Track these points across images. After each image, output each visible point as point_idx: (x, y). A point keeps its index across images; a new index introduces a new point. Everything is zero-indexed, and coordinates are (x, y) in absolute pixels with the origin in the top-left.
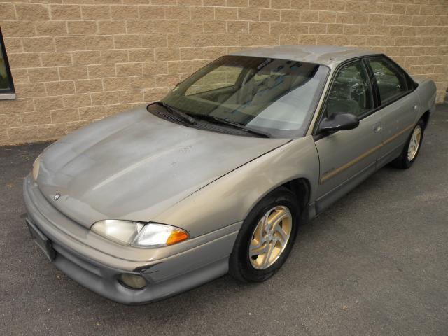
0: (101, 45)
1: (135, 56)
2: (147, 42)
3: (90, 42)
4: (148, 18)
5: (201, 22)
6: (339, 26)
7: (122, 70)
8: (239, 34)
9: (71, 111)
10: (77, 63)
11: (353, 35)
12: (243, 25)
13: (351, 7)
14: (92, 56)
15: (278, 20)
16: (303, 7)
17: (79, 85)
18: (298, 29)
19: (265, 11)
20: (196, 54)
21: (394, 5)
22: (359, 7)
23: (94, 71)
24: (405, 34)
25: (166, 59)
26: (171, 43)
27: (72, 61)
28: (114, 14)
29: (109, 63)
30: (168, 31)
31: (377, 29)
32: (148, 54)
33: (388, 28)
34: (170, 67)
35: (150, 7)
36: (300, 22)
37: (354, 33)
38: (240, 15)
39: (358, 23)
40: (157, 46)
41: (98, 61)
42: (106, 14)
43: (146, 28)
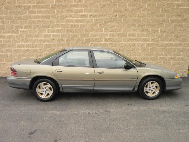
0: (12, 47)
1: (23, 51)
2: (27, 46)
3: (9, 46)
4: (27, 38)
5: (46, 39)
6: (110, 38)
7: (19, 55)
8: (61, 43)
9: (4, 68)
10: (5, 53)
11: (119, 42)
12: (63, 40)
13: (116, 30)
14: (10, 50)
15: (79, 37)
16: (90, 32)
17: (6, 60)
18: (88, 40)
19: (72, 34)
20: (45, 50)
21: (142, 29)
22: (121, 30)
23: (11, 55)
24: (152, 41)
25: (34, 52)
26: (35, 47)
27: (4, 52)
28: (17, 37)
29: (15, 53)
30: (34, 43)
31: (133, 39)
32: (27, 51)
33: (140, 39)
34: (35, 55)
35: (28, 35)
36: (89, 37)
37: (119, 41)
38: (62, 36)
39: (122, 37)
40: (30, 48)
41: (12, 52)
42: (14, 37)
43: (27, 41)
